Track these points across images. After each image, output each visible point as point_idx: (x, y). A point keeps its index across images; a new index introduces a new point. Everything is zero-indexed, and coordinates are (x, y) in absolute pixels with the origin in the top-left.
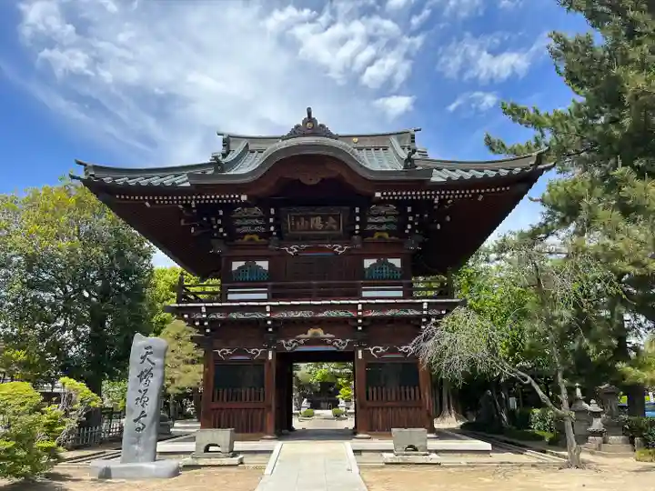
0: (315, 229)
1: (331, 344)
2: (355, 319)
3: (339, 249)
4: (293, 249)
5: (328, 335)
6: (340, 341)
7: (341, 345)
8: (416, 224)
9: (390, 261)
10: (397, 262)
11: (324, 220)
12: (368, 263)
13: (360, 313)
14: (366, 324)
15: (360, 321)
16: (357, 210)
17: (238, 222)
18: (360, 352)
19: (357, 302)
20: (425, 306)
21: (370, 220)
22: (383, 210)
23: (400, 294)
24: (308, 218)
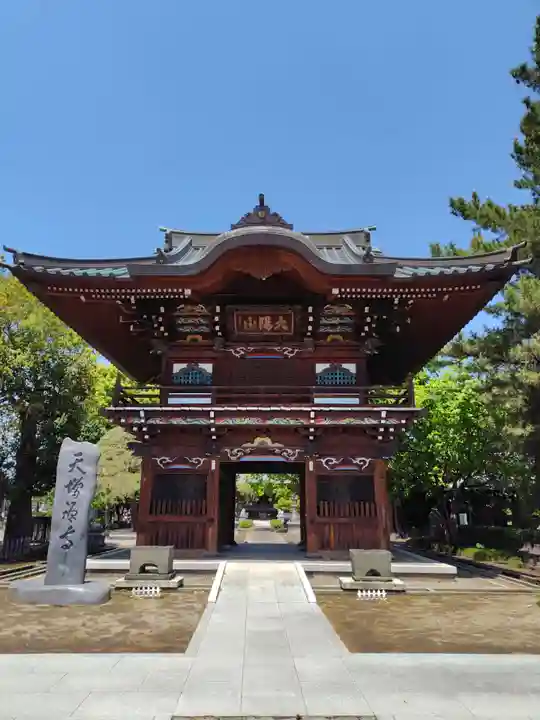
0: (264, 330)
1: (280, 455)
2: (307, 428)
3: (289, 352)
4: (239, 351)
5: (277, 445)
6: (289, 451)
7: (292, 454)
8: (374, 326)
9: (345, 366)
10: (352, 368)
11: (274, 320)
12: (320, 368)
13: (312, 421)
14: (318, 434)
15: (312, 430)
16: (310, 309)
17: (181, 321)
18: (311, 464)
19: (309, 409)
20: (384, 415)
21: (324, 321)
22: (337, 310)
23: (356, 401)
24: (256, 318)
